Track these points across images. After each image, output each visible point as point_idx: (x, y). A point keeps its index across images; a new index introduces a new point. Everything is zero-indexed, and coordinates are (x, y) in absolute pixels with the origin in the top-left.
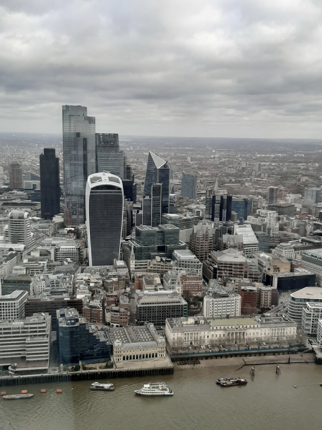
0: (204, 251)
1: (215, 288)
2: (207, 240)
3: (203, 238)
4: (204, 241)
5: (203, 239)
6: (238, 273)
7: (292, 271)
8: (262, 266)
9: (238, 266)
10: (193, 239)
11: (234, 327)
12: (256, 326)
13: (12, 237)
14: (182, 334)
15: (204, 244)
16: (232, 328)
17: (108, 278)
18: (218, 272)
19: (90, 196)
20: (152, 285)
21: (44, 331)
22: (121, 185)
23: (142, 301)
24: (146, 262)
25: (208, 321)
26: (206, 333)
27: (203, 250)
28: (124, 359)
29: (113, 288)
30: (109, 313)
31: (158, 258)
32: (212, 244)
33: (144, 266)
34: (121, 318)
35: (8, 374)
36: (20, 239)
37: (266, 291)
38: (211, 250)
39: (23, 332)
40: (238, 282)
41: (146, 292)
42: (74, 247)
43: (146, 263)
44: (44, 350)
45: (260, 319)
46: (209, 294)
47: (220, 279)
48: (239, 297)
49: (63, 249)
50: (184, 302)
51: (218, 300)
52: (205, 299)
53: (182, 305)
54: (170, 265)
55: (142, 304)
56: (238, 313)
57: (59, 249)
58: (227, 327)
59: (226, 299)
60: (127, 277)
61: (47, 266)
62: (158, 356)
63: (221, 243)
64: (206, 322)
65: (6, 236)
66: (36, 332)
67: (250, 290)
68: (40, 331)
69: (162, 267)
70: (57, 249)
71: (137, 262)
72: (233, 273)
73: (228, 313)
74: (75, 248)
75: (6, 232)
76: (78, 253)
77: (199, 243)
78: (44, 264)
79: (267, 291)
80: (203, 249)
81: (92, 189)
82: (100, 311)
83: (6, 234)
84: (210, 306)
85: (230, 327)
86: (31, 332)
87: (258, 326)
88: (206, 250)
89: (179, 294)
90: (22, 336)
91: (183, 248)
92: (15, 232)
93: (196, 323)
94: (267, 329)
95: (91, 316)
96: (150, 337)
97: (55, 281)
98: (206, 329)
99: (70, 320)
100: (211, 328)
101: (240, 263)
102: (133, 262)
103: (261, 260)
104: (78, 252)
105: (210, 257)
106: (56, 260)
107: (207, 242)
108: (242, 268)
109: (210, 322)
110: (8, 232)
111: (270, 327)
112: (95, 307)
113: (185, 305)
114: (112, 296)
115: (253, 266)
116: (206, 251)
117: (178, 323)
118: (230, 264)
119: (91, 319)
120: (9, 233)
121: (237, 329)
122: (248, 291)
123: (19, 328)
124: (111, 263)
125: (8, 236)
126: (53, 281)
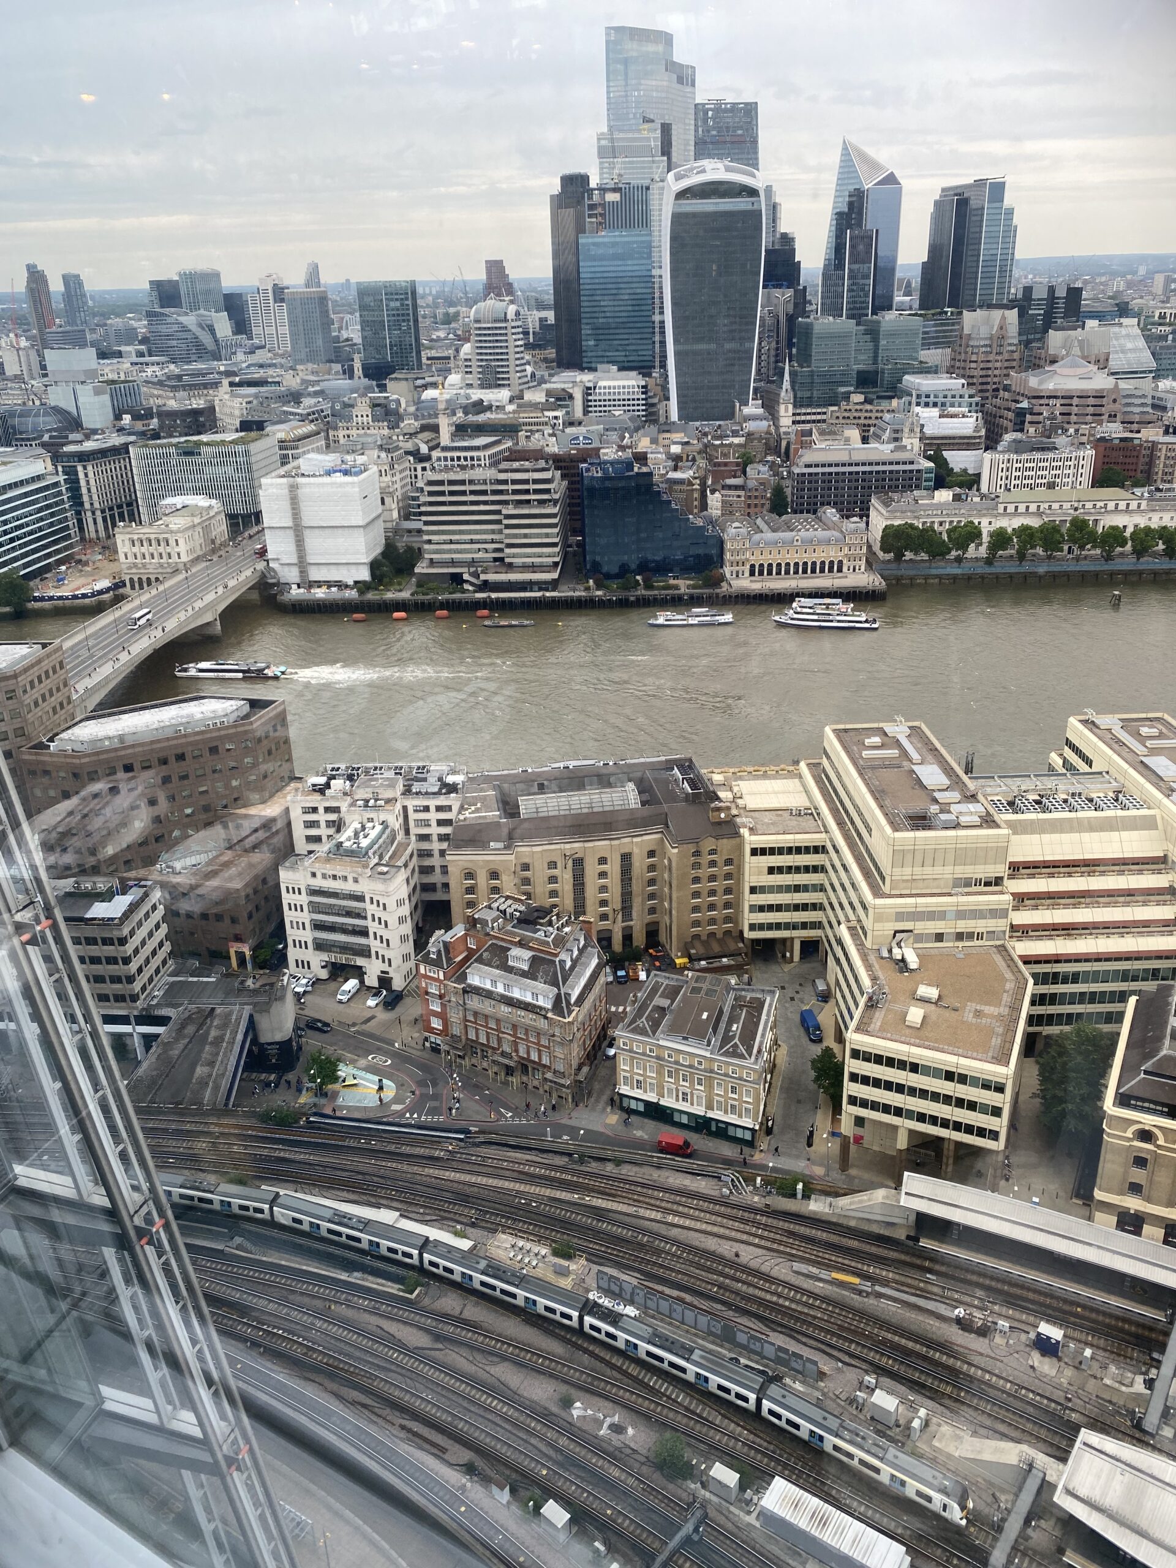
2: (1000, 353)
3: (990, 346)
4: (991, 357)
5: (989, 349)
6: (1091, 410)
9: (1091, 401)
10: (960, 351)
11: (1067, 505)
13: (479, 372)
14: (913, 519)
15: (990, 365)
16: (1061, 508)
19: (674, 217)
21: (548, 491)
23: (806, 458)
24: (825, 413)
28: (752, 573)
29: (729, 452)
30: (717, 494)
31: (858, 398)
32: (1014, 364)
33: (819, 417)
34: (749, 506)
35: (464, 591)
37: (1170, 447)
39: (495, 492)
40: (1087, 432)
42: (633, 383)
43: (823, 416)
44: (547, 535)
47: (1032, 430)
48: (1090, 452)
49: (605, 387)
50: (924, 464)
51: (1024, 456)
52: (987, 456)
53: (918, 471)
54: (891, 408)
55: (806, 466)
57: (595, 387)
58: (1046, 506)
59: (1051, 455)
60: (769, 433)
61: (563, 424)
62: (845, 569)
64: (985, 499)
66: (527, 492)
67: (1122, 440)
68: (536, 492)
69: (868, 415)
70: (589, 388)
71: (800, 415)
74: (634, 386)
75: (467, 361)
77: (976, 362)
78: (556, 418)
80: (989, 380)
81: (679, 195)
82: (693, 489)
83: (467, 366)
85: (1055, 506)
86: (515, 492)
87: (1139, 506)
90: (493, 503)
91: (932, 371)
92: (487, 360)
93: (957, 498)
98: (985, 513)
99: (611, 463)
100: (1001, 510)
101: (1097, 391)
102: (786, 410)
105: (1007, 388)
106: (586, 412)
107: (999, 358)
108: (1101, 405)
109: (997, 497)
110: (471, 360)
112: (681, 482)
113: (929, 471)
114: (726, 465)
118: (1065, 398)
120: (474, 363)
121: (1076, 510)
122: (1116, 440)
123: (485, 482)
124: (730, 415)
125: (471, 373)
126: (577, 438)
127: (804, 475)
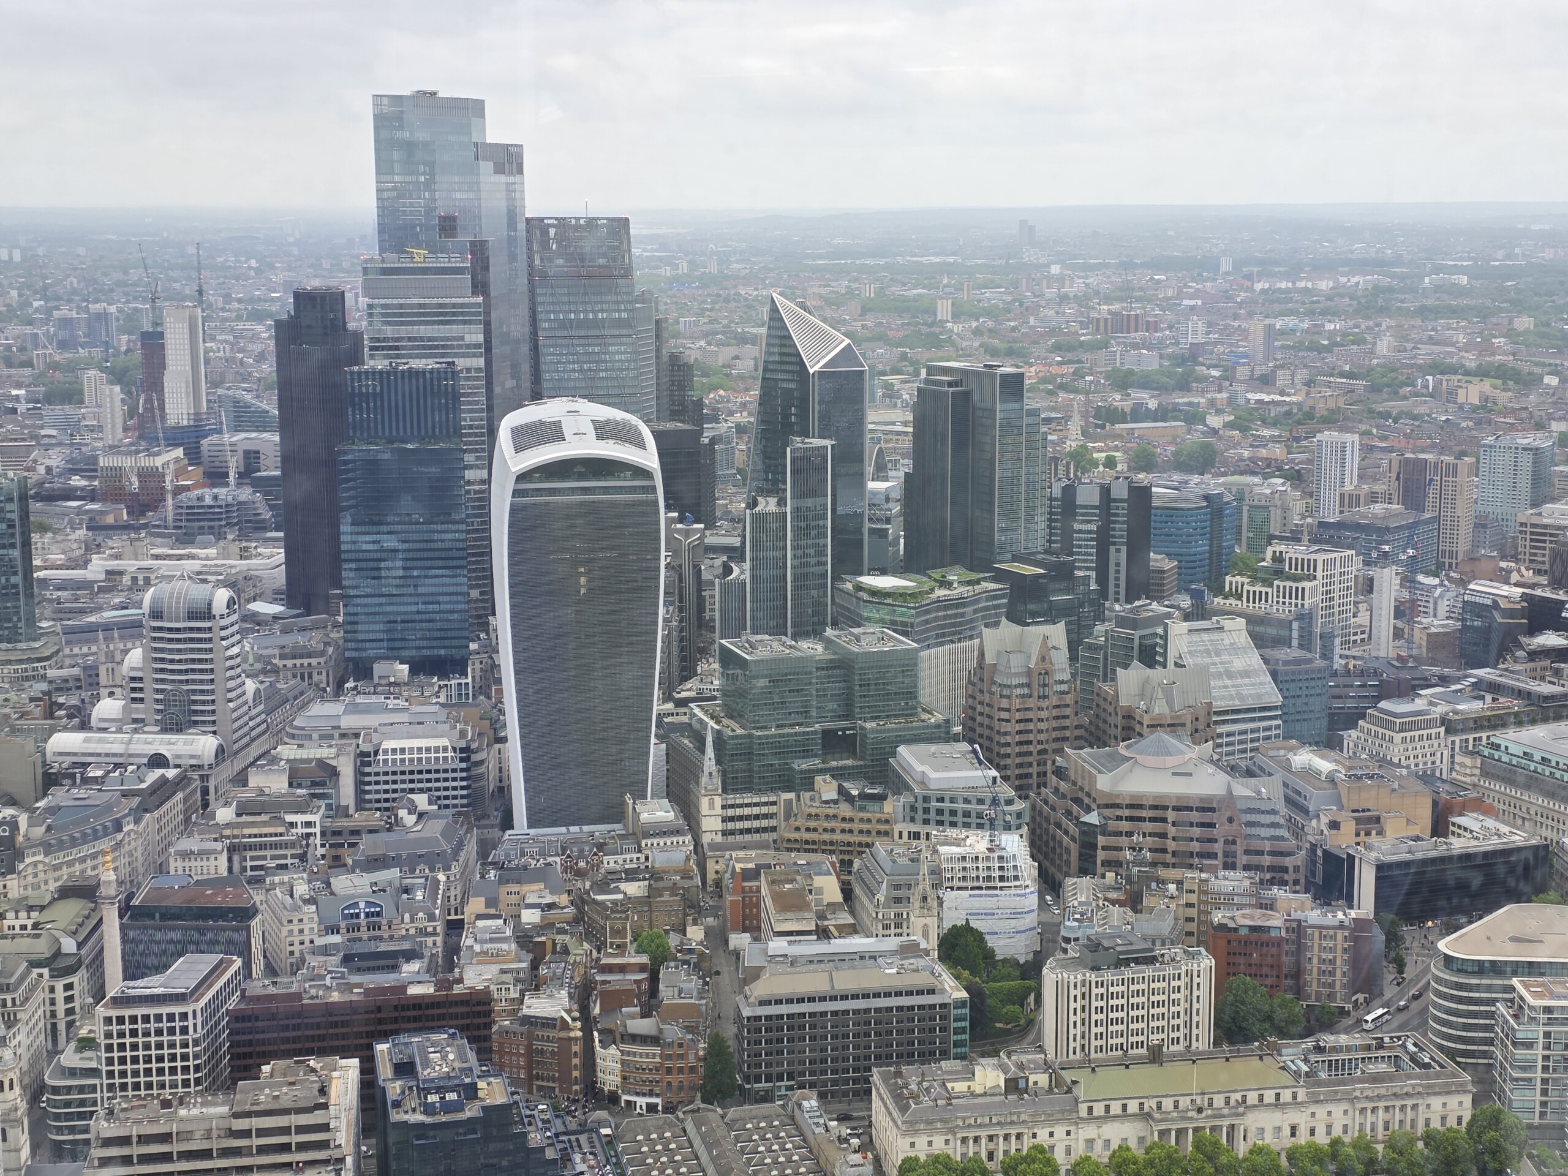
0: (1031, 748)
1: (1091, 920)
2: (1045, 697)
3: (1028, 685)
4: (1031, 703)
5: (1026, 691)
6: (1196, 846)
7: (1440, 827)
8: (1305, 811)
9: (1195, 817)
10: (982, 691)
11: (1185, 1102)
12: (1286, 1096)
13: (158, 701)
14: (947, 1142)
15: (1030, 715)
16: (1176, 1107)
17: (603, 886)
18: (1100, 845)
19: (513, 509)
20: (807, 915)
21: (323, 1145)
22: (649, 458)
23: (760, 989)
24: (774, 803)
25: (1068, 1076)
26: (1060, 1131)
27: (1030, 742)
29: (625, 929)
30: (613, 1050)
31: (827, 788)
32: (1068, 711)
33: (765, 823)
34: (669, 1071)
36: (196, 712)
37: (1324, 932)
38: (1065, 739)
39: (228, 1153)
40: (1196, 888)
41: (778, 945)
42: (444, 742)
43: (773, 809)
45: (1306, 1061)
46: (1065, 951)
47: (1110, 875)
48: (1206, 962)
49: (394, 751)
50: (953, 990)
51: (1108, 976)
52: (1050, 976)
53: (943, 1006)
54: (883, 817)
55: (762, 1003)
56: (1203, 1038)
57: (376, 753)
58: (1153, 1103)
59: (1149, 971)
60: (686, 875)
61: (323, 833)
63: (1111, 709)
64: (1056, 1082)
65: (134, 700)
67: (1253, 929)
68: (302, 1147)
69: (847, 826)
70: (368, 755)
71: (732, 806)
72: (1171, 845)
73: (1155, 1039)
74: (445, 749)
75: (133, 679)
76: (462, 770)
77: (1008, 710)
78: (308, 824)
79: (1331, 932)
80: (1031, 737)
81: (522, 477)
82: (570, 1039)
83: (133, 689)
84: (1072, 1005)
85: (1168, 1104)
86: (262, 1150)
87: (1294, 1097)
88: (1040, 742)
89: (927, 953)
90: (221, 1171)
91: (941, 734)
92: (173, 681)
93: (1013, 1086)
94: (1337, 1110)
95: (529, 1069)
96: (802, 1159)
97: (362, 905)
98: (1059, 1116)
99: (439, 1090)
100: (1083, 1112)
101: (1201, 800)
102: (712, 805)
103: (1300, 785)
104: (464, 765)
105: (1060, 773)
106: (361, 803)
107: (1044, 703)
108: (1211, 825)
109: (1074, 1082)
110: (141, 679)
111: (1352, 1100)
112: (548, 1023)
113: (961, 1004)
114: (622, 969)
115: (1263, 812)
116: (1040, 747)
117: (928, 1090)
118: (1155, 807)
119: (531, 1078)
120: (148, 686)
121: (1200, 1110)
122: (1243, 932)
123: (207, 1135)
124: (615, 813)
125: (142, 700)
126: (356, 905)
127: (758, 1018)
